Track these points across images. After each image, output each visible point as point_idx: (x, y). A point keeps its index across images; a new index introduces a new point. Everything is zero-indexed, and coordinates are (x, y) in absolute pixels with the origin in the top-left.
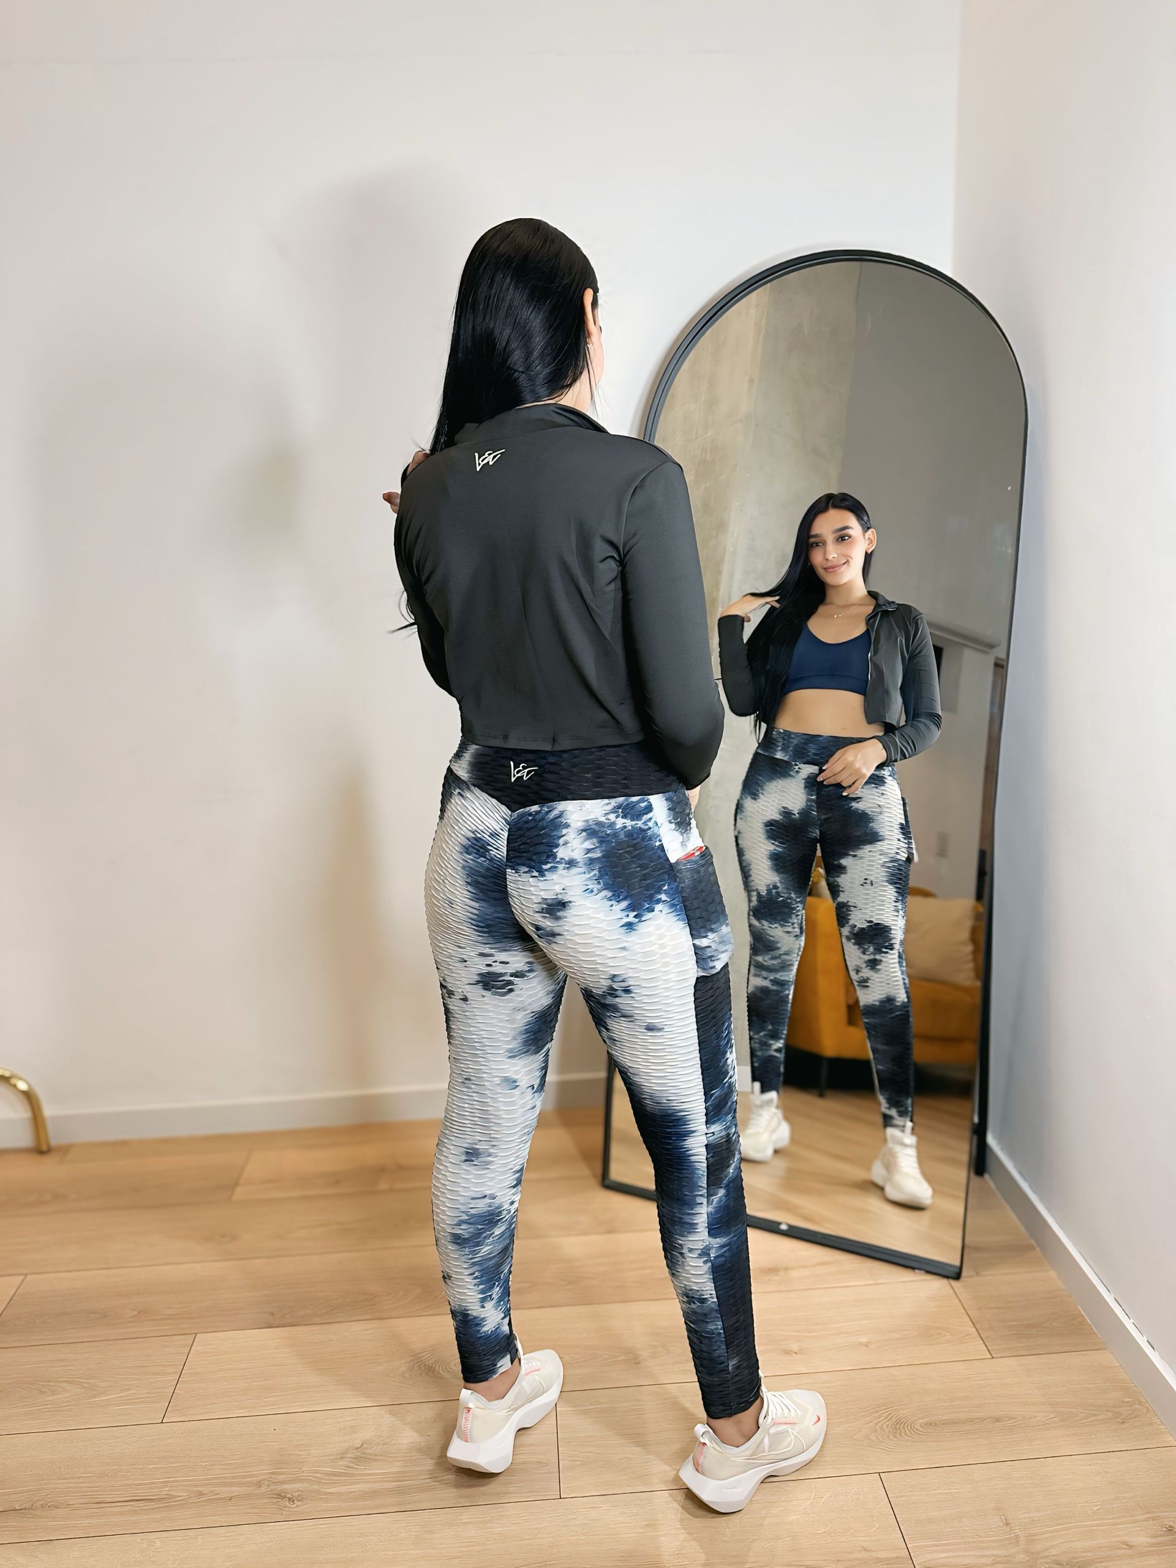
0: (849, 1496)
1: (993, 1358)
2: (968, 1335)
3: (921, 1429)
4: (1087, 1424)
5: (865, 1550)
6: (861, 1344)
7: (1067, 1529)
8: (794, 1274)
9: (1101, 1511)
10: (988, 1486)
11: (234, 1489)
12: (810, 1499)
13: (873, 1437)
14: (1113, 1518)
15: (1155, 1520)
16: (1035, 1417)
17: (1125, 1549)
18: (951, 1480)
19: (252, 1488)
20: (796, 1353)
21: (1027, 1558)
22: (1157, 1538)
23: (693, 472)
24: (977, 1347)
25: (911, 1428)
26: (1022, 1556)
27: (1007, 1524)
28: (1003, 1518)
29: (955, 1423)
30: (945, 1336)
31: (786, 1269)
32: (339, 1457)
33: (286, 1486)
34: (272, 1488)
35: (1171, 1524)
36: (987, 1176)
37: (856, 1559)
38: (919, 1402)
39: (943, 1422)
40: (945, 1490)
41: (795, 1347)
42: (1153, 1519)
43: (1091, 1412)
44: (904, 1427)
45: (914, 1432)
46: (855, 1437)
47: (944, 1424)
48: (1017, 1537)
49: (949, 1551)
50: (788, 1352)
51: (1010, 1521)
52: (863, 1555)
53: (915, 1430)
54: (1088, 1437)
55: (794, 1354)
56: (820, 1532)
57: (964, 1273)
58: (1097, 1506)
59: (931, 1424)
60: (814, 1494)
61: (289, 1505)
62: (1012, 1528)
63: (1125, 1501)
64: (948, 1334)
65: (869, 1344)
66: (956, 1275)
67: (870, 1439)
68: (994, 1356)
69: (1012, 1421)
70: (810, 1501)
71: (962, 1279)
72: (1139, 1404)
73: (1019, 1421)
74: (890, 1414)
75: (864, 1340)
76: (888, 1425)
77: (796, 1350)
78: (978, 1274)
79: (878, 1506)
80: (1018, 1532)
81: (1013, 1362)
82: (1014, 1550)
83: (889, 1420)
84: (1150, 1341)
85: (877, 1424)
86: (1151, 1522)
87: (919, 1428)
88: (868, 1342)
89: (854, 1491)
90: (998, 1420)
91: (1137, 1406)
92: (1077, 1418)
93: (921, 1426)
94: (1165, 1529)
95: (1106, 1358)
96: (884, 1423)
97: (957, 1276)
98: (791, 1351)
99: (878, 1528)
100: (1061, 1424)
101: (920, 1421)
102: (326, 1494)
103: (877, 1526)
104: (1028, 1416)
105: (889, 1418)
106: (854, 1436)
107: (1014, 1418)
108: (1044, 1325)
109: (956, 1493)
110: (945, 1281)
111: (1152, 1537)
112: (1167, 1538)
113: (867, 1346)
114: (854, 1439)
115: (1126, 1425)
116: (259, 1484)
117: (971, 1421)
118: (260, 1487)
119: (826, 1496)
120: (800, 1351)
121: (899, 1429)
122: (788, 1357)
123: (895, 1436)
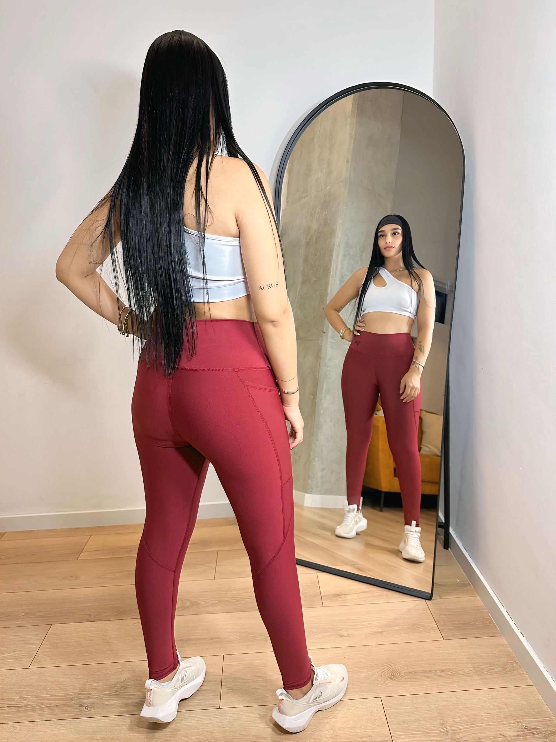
0: (364, 709)
1: (444, 640)
2: (432, 628)
3: (404, 675)
4: (489, 673)
5: (370, 737)
6: (379, 632)
7: (473, 727)
8: (349, 597)
9: (491, 718)
10: (435, 705)
11: (59, 702)
12: (344, 710)
13: (379, 679)
14: (498, 722)
15: (519, 723)
16: (463, 670)
17: (502, 737)
18: (417, 701)
19: (68, 701)
20: (345, 636)
22: (519, 732)
23: (320, 206)
24: (437, 634)
25: (399, 675)
27: (443, 724)
28: (441, 721)
29: (422, 672)
30: (421, 628)
31: (345, 595)
32: (113, 686)
33: (86, 701)
34: (79, 701)
35: (527, 725)
36: (449, 549)
38: (405, 662)
39: (415, 672)
40: (413, 706)
41: (345, 634)
42: (518, 722)
43: (491, 668)
44: (396, 674)
45: (401, 677)
47: (416, 673)
48: (447, 731)
49: (412, 738)
50: (341, 636)
51: (445, 723)
53: (401, 676)
54: (488, 680)
55: (345, 637)
56: (348, 727)
57: (433, 597)
58: (490, 715)
59: (409, 673)
60: (347, 708)
61: (85, 710)
62: (445, 726)
63: (504, 713)
64: (423, 628)
65: (382, 632)
66: (428, 597)
67: (378, 680)
68: (445, 638)
69: (451, 672)
70: (345, 711)
71: (432, 600)
72: (516, 664)
73: (454, 672)
74: (389, 667)
75: (380, 630)
76: (388, 673)
77: (346, 635)
78: (441, 598)
79: (379, 714)
80: (448, 728)
81: (454, 642)
82: (445, 738)
83: (388, 671)
84: (522, 632)
85: (382, 673)
86: (516, 724)
87: (403, 675)
88: (382, 631)
89: (367, 706)
90: (443, 671)
91: (515, 665)
92: (484, 671)
93: (404, 674)
94: (523, 728)
95: (503, 640)
96: (386, 673)
97: (430, 598)
98: (343, 636)
99: (377, 725)
100: (475, 673)
101: (404, 671)
102: (104, 704)
103: (377, 724)
104: (459, 670)
105: (388, 670)
106: (370, 678)
107: (452, 670)
108: (471, 623)
109: (418, 708)
110: (424, 601)
111: (516, 732)
112: (525, 732)
113: (381, 633)
114: (370, 680)
115: (508, 674)
116: (72, 700)
117: (430, 671)
118: (72, 701)
119: (353, 709)
120: (348, 636)
121: (393, 675)
122: (341, 638)
123: (391, 678)
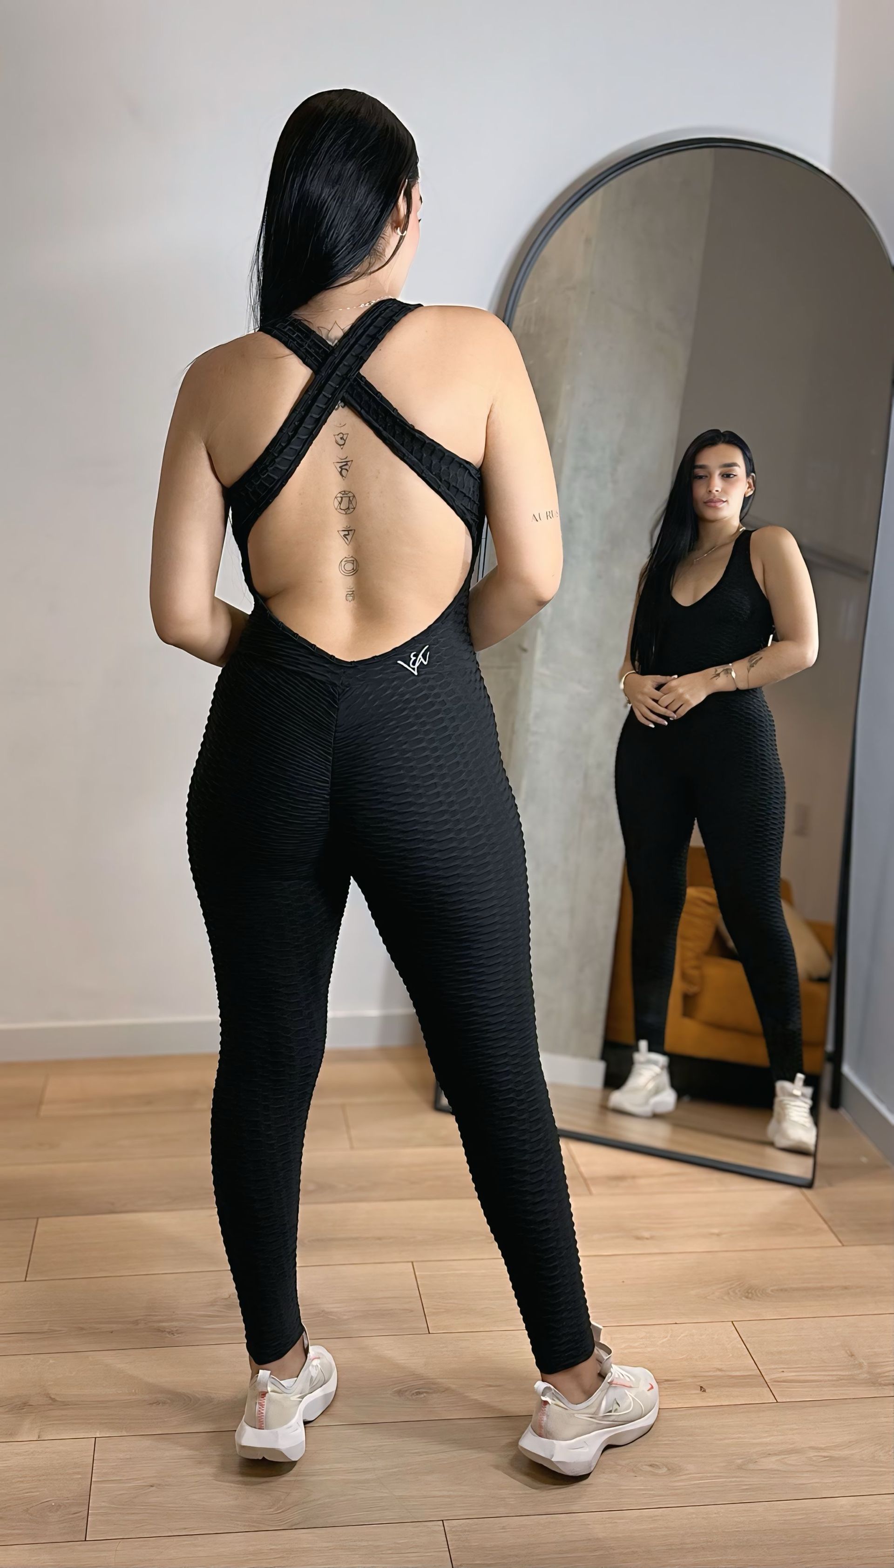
0: (704, 1336)
1: (844, 1246)
2: (819, 1228)
3: (772, 1293)
5: (720, 1370)
6: (713, 1234)
8: (642, 1181)
12: (666, 1335)
16: (882, 1286)
18: (800, 1327)
21: (869, 1377)
24: (829, 1238)
25: (763, 1293)
26: (866, 1375)
27: (852, 1355)
28: (848, 1351)
29: (806, 1290)
30: (796, 1230)
31: (634, 1177)
36: (842, 1111)
37: (711, 1376)
38: (770, 1274)
40: (795, 1333)
41: (646, 1234)
44: (755, 1292)
45: (766, 1294)
46: (708, 1298)
47: (793, 1290)
48: (860, 1364)
50: (638, 1238)
51: (855, 1353)
52: (719, 1373)
55: (646, 1240)
56: (678, 1358)
57: (817, 1183)
59: (782, 1290)
60: (670, 1334)
62: (856, 1358)
64: (800, 1229)
66: (808, 1184)
67: (724, 1299)
68: (845, 1244)
70: (667, 1338)
71: (814, 1187)
73: (867, 1288)
74: (743, 1282)
75: (716, 1231)
76: (740, 1290)
78: (831, 1184)
79: (732, 1343)
80: (862, 1361)
81: (864, 1250)
82: (857, 1372)
83: (741, 1287)
85: (730, 1289)
87: (769, 1292)
88: (720, 1233)
89: (708, 1332)
90: (846, 1288)
93: (772, 1291)
96: (736, 1289)
97: (810, 1185)
98: (643, 1237)
99: (731, 1357)
101: (772, 1288)
103: (730, 1354)
104: (875, 1287)
105: (741, 1285)
106: (705, 1296)
107: (862, 1287)
110: (796, 1190)
113: (720, 1235)
117: (822, 1288)
119: (682, 1335)
120: (652, 1238)
121: (751, 1293)
122: (639, 1242)
123: (747, 1297)
